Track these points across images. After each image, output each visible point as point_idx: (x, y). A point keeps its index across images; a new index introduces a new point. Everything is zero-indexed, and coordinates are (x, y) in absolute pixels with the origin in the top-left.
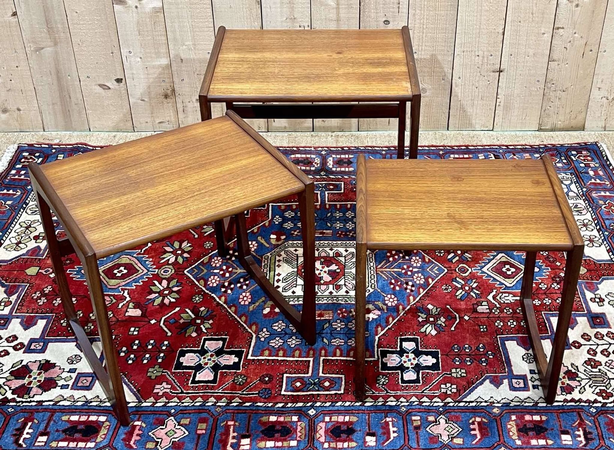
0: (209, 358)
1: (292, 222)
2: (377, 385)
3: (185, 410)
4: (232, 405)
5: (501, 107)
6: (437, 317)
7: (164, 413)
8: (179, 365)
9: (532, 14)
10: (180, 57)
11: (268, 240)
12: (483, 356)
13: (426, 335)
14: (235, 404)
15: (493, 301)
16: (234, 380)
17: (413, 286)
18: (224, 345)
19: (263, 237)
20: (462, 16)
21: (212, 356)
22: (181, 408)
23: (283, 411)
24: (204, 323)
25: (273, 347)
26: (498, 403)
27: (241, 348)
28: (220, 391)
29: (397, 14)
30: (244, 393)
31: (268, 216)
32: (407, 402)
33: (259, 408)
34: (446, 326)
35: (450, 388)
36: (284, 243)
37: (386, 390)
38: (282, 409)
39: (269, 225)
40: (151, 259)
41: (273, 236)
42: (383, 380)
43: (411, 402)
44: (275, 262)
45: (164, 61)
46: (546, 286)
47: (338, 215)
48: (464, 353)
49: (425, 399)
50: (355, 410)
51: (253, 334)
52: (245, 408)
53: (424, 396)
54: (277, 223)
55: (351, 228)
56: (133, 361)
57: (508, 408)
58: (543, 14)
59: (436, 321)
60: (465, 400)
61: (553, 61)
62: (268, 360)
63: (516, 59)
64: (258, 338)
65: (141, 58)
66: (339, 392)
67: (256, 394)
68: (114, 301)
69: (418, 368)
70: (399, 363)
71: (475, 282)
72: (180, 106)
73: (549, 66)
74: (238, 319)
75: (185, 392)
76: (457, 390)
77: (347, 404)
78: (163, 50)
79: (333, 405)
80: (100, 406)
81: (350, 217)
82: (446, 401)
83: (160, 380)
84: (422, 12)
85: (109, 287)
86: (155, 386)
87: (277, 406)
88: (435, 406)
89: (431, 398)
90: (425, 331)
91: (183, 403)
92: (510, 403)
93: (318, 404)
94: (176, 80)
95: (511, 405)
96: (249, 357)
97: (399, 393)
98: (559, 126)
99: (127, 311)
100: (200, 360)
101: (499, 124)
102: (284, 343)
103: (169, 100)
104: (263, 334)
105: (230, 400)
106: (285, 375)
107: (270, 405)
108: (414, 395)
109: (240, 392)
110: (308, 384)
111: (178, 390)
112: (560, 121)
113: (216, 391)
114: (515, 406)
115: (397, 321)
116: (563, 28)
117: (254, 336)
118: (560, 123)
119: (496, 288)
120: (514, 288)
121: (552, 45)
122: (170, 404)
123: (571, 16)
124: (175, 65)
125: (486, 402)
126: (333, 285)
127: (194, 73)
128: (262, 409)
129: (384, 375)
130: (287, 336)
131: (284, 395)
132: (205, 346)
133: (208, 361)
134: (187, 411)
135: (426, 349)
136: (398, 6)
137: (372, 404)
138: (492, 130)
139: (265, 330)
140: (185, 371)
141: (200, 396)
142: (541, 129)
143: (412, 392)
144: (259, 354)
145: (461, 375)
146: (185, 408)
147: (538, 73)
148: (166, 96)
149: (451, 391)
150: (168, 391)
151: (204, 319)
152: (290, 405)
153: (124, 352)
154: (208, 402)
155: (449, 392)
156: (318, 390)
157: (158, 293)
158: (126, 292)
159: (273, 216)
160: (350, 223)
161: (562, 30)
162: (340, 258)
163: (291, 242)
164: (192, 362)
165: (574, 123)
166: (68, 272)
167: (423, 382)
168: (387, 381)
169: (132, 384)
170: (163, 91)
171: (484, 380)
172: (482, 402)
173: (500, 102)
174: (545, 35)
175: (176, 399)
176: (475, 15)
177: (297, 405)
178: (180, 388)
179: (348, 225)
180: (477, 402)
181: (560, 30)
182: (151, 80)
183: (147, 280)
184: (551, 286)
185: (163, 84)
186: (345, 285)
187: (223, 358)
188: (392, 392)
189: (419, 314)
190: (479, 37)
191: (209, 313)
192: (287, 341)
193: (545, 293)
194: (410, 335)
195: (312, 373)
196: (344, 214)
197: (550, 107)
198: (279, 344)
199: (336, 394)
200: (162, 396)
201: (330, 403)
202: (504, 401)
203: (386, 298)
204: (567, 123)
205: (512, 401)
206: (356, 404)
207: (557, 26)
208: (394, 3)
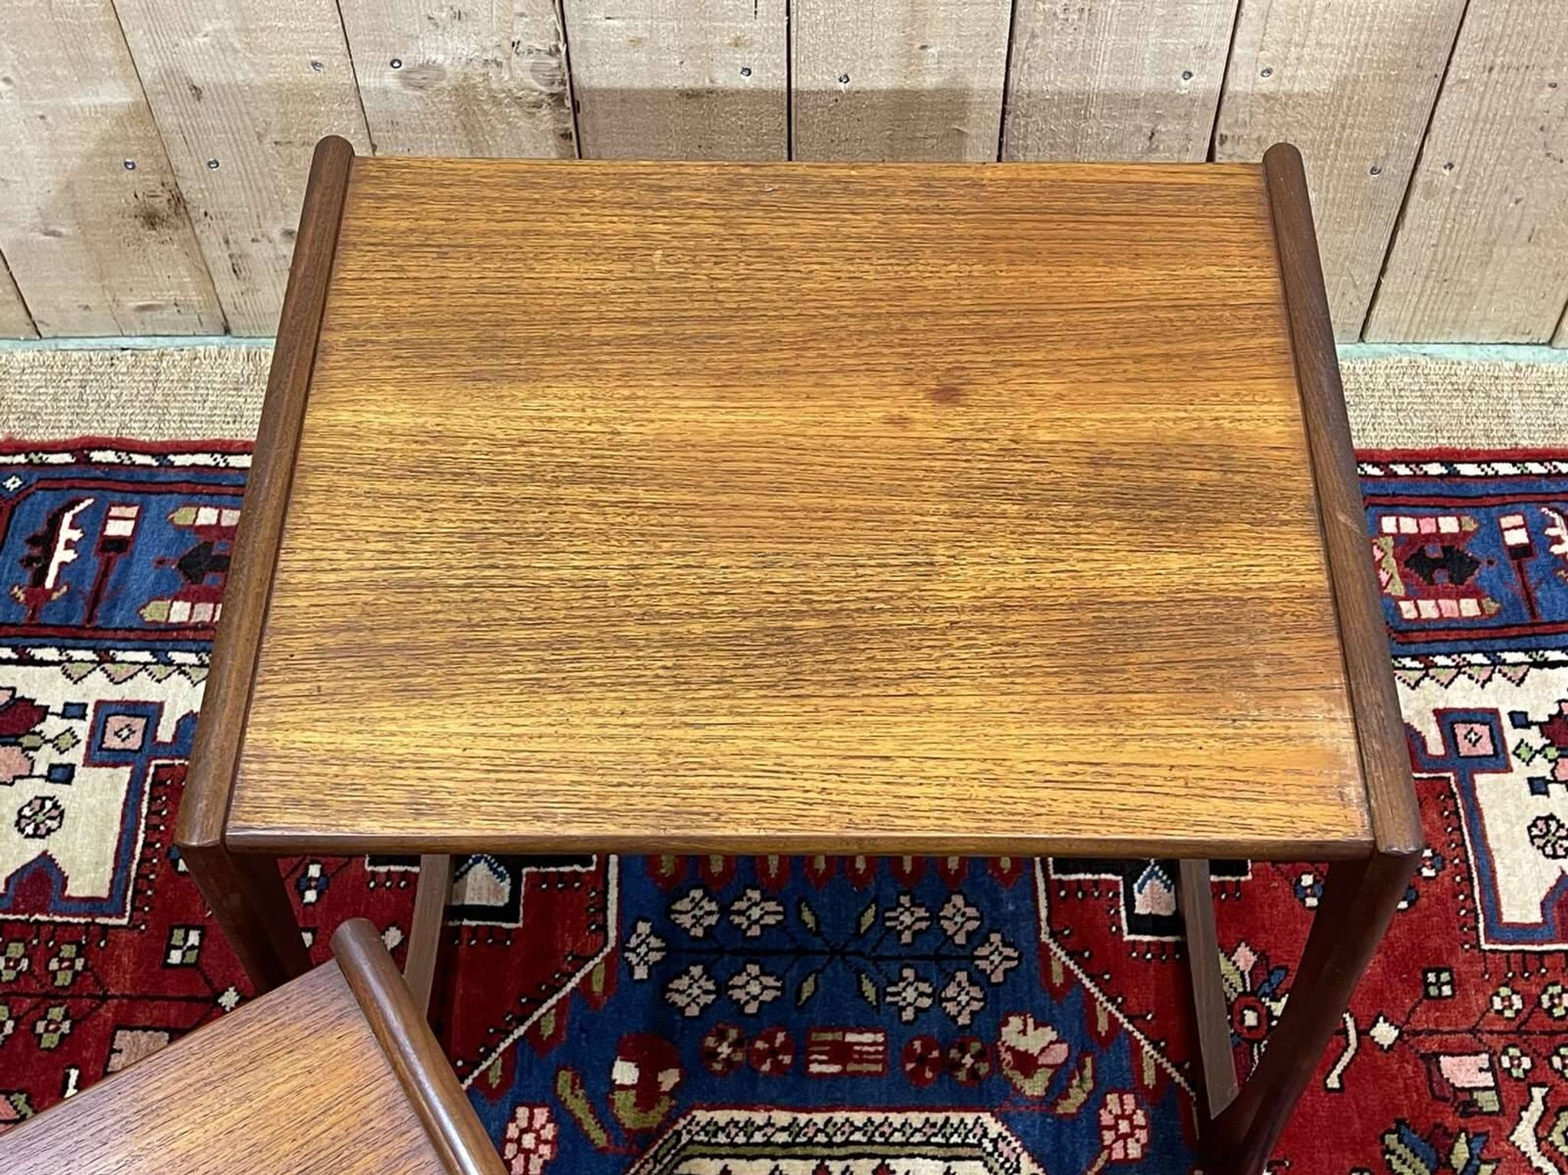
1: (708, 973)
10: (189, 80)
11: (602, 1094)
19: (581, 1080)
31: (603, 928)
36: (670, 1119)
39: (605, 992)
41: (625, 1073)
45: (117, 95)
47: (908, 919)
54: (641, 973)
55: (964, 1020)
72: (217, 255)
78: (105, 50)
81: (960, 939)
94: (185, 163)
103: (166, 233)
124: (168, 108)
127: (260, 136)
138: (1550, 343)
148: (151, 219)
159: (626, 929)
160: (962, 976)
163: (702, 1116)
170: (134, 202)
179: (951, 991)
182: (76, 162)
185: (128, 176)
196: (935, 917)
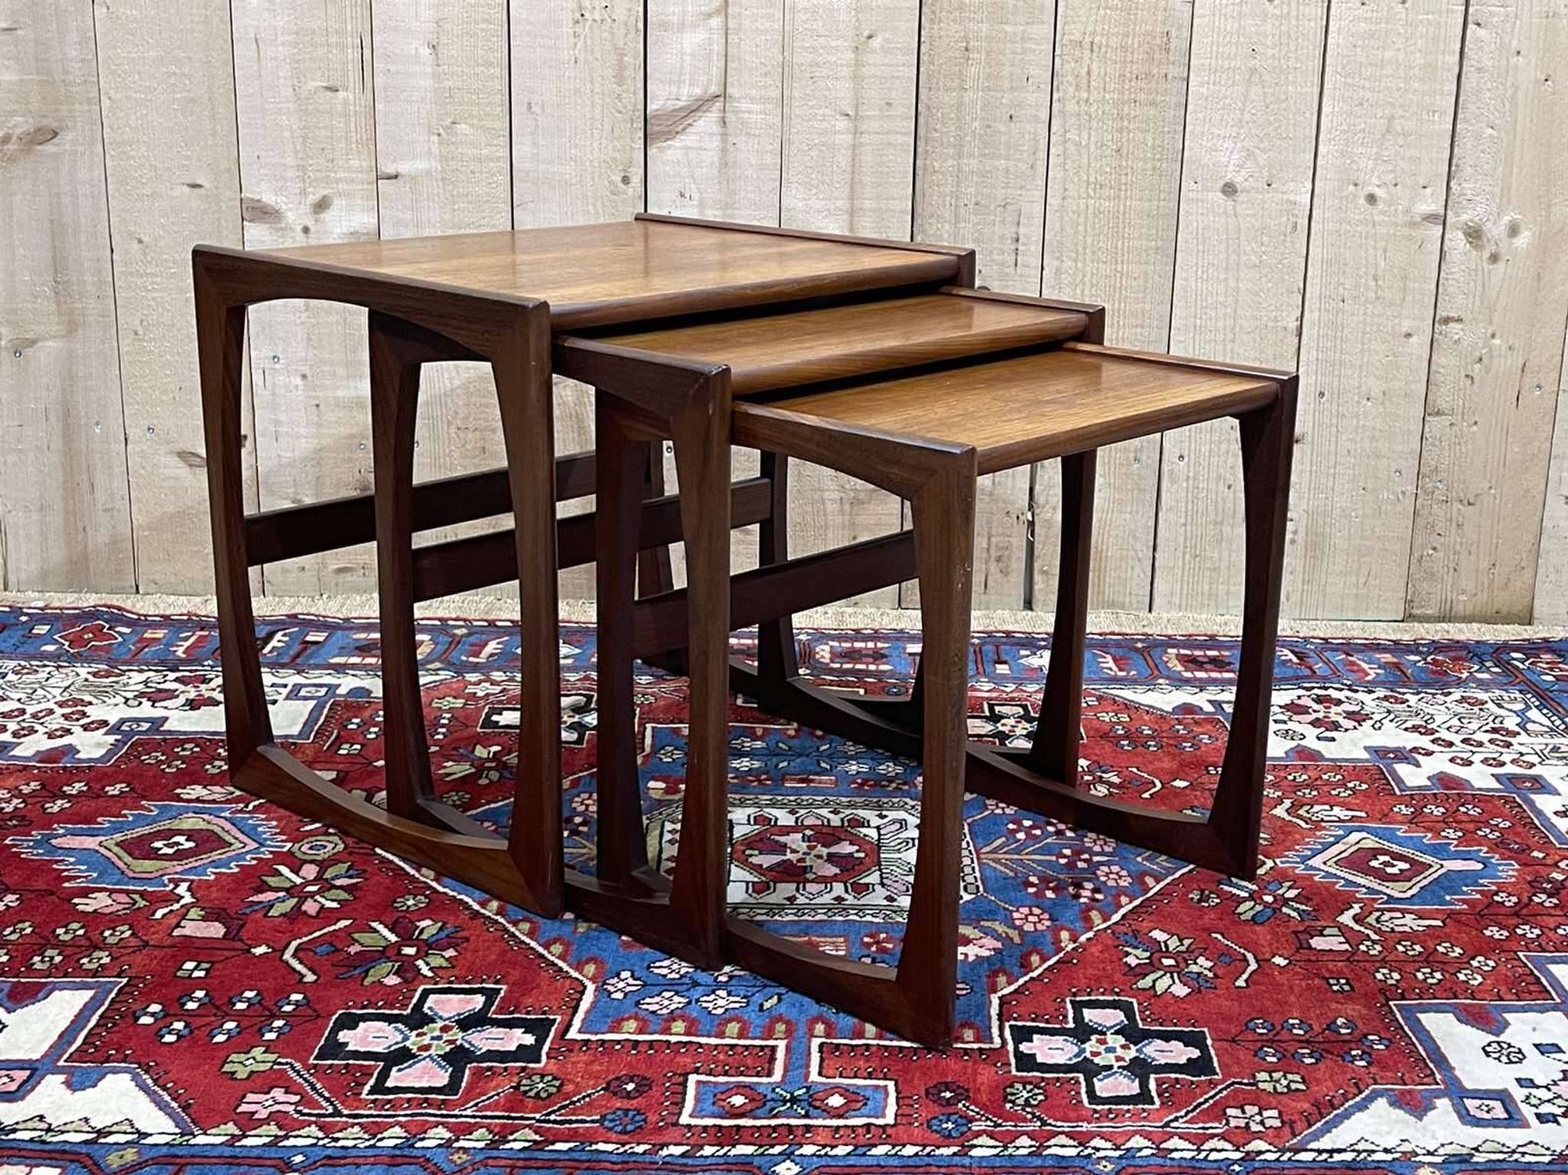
0: (437, 1033)
2: (1008, 1106)
3: (345, 1158)
4: (507, 1146)
5: (1300, 548)
6: (1183, 958)
7: (269, 1162)
8: (334, 1049)
9: (1375, 279)
12: (1353, 1045)
13: (1155, 995)
14: (518, 1146)
15: (1357, 927)
16: (519, 1085)
17: (1096, 890)
18: (488, 1005)
20: (1186, 280)
21: (445, 1029)
22: (329, 1152)
23: (685, 1165)
24: (427, 955)
25: (653, 1012)
26: (1429, 1153)
27: (544, 1013)
28: (469, 1112)
29: (1012, 270)
30: (553, 1117)
31: (642, 748)
32: (1118, 1148)
33: (602, 1157)
34: (1216, 976)
35: (1258, 1118)
37: (1039, 1118)
38: (684, 1161)
39: (643, 763)
40: (274, 823)
41: (656, 785)
42: (1025, 1094)
43: (1128, 1150)
44: (661, 835)
46: (1514, 899)
47: (852, 749)
48: (1287, 1037)
49: (1175, 1143)
50: (939, 1167)
51: (587, 982)
52: (555, 1156)
53: (1171, 1136)
54: (668, 760)
55: (891, 775)
56: (180, 1037)
57: (1464, 1166)
58: (1404, 278)
59: (1182, 965)
60: (1313, 1145)
61: (1438, 413)
62: (637, 1042)
63: (1335, 406)
64: (602, 991)
65: (304, 376)
66: (880, 1122)
67: (593, 1121)
68: (142, 903)
69: (1139, 1068)
70: (1076, 1056)
71: (1290, 888)
73: (1427, 429)
74: (540, 950)
75: (346, 1112)
76: (1283, 1122)
77: (909, 1150)
79: (860, 1151)
80: (44, 1142)
81: (888, 754)
82: (1248, 1148)
83: (264, 1082)
84: (1080, 265)
85: (131, 875)
86: (244, 1096)
87: (665, 1152)
88: (1216, 1161)
89: (1198, 1140)
90: (1153, 987)
91: (337, 1140)
92: (1473, 1155)
93: (808, 1150)
95: (1475, 1159)
96: (573, 1034)
97: (1085, 1127)
98: (1461, 607)
99: (178, 926)
100: (406, 1038)
101: (1293, 599)
102: (689, 1003)
104: (621, 985)
105: (502, 1135)
106: (693, 1078)
107: (640, 1149)
108: (1135, 1133)
109: (537, 1116)
110: (772, 1100)
111: (322, 1108)
112: (1464, 592)
113: (456, 1112)
114: (1490, 1161)
115: (1058, 962)
116: (1459, 320)
117: (591, 987)
118: (1463, 598)
119: (1358, 901)
120: (1416, 900)
121: (1433, 367)
122: (291, 1142)
123: (1479, 288)
125: (1386, 1151)
126: (845, 884)
127: (449, 423)
128: (614, 1158)
129: (1025, 1083)
130: (700, 989)
131: (689, 1127)
132: (426, 1006)
133: (433, 1040)
134: (349, 1160)
135: (1161, 1025)
136: (1013, 247)
137: (995, 1151)
139: (625, 974)
140: (351, 1062)
141: (398, 1123)
142: (1410, 615)
143: (1128, 1125)
144: (606, 1028)
145: (1288, 1086)
146: (343, 1153)
147: (1399, 448)
149: (1262, 1123)
150: (290, 1109)
151: (426, 948)
152: (708, 1150)
153: (153, 1015)
154: (423, 1139)
155: (1255, 1127)
156: (807, 1116)
157: (287, 890)
158: (184, 886)
159: (658, 748)
160: (890, 764)
161: (1458, 326)
162: (864, 831)
164: (378, 1044)
165: (1502, 600)
166: (7, 842)
167: (1162, 1103)
168: (1041, 1097)
169: (165, 1089)
171: (1370, 1099)
172: (1374, 1152)
173: (1295, 532)
174: (1414, 340)
175: (313, 1128)
176: (1223, 276)
177: (734, 1152)
178: (332, 1104)
179: (882, 768)
180: (1359, 1152)
181: (1452, 325)
182: (327, 443)
183: (254, 862)
184: (1530, 900)
185: (359, 455)
186: (883, 885)
187: (484, 1034)
188: (1059, 1124)
189: (1129, 950)
190: (1233, 341)
191: (446, 932)
192: (698, 1001)
193: (1517, 915)
194: (1103, 994)
195: (784, 1076)
197: (1434, 549)
198: (673, 1007)
199: (868, 1126)
200: (266, 1121)
201: (851, 1148)
202: (1449, 1150)
203: (1016, 915)
204: (1482, 597)
205: (1476, 1149)
206: (938, 1152)
207: (1444, 314)
208: (1002, 238)
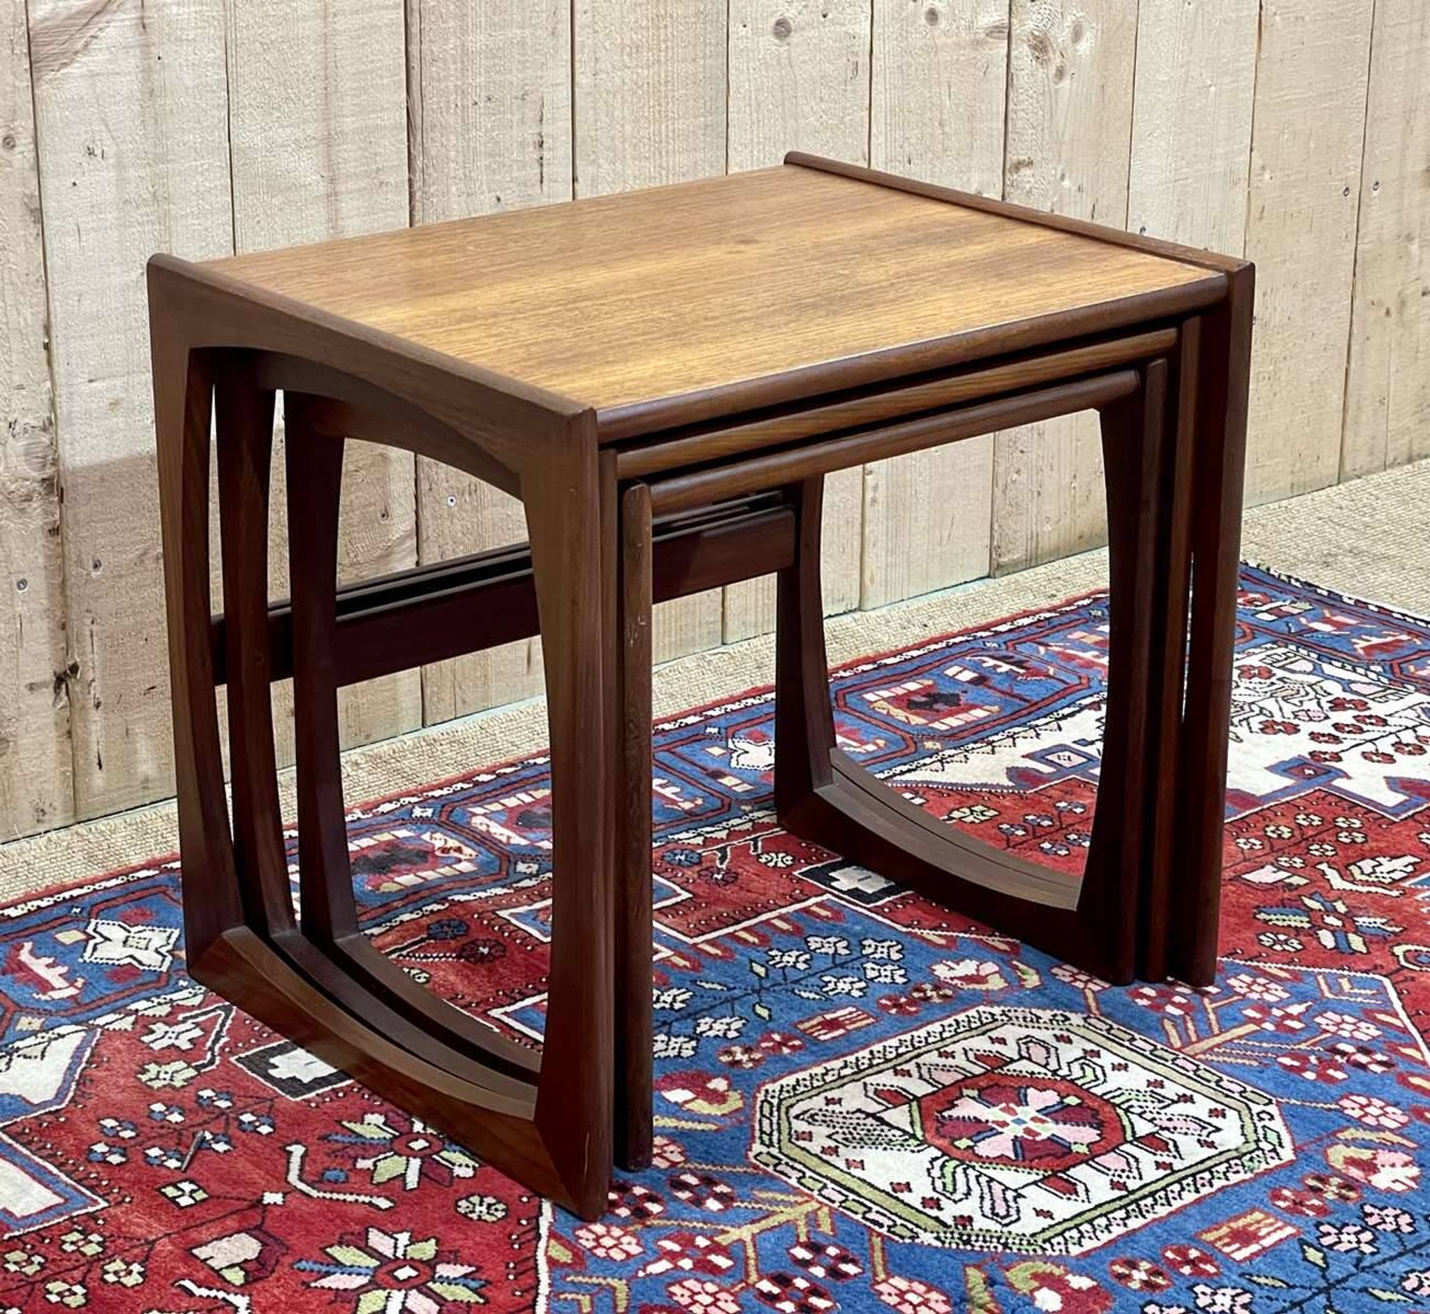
5: (880, 507)
9: (941, 124)
29: (536, 190)
36: (749, 1098)
41: (677, 1095)
47: (789, 959)
58: (971, 118)
98: (1046, 542)
101: (877, 579)
112: (1048, 520)
116: (1030, 163)
118: (1048, 528)
123: (1047, 116)
136: (536, 156)
138: (859, 609)
142: (999, 566)
161: (1029, 171)
163: (770, 1088)
173: (876, 488)
179: (871, 974)
181: (1023, 170)
196: (807, 951)
197: (1018, 472)
204: (1066, 523)
207: (1015, 158)
208: (522, 145)
